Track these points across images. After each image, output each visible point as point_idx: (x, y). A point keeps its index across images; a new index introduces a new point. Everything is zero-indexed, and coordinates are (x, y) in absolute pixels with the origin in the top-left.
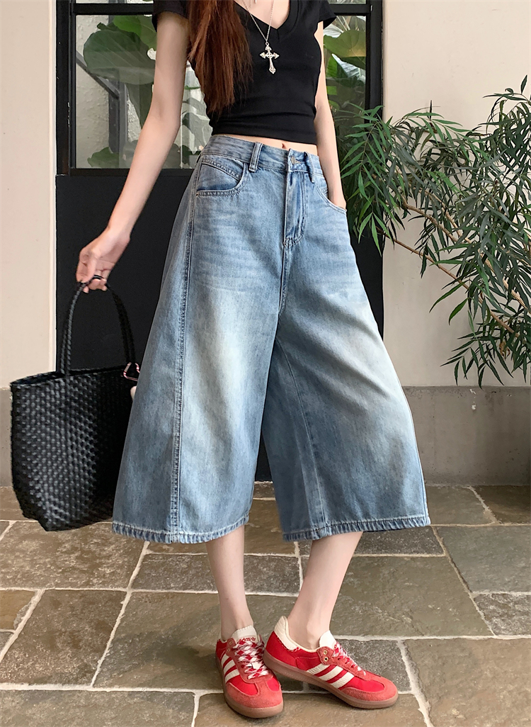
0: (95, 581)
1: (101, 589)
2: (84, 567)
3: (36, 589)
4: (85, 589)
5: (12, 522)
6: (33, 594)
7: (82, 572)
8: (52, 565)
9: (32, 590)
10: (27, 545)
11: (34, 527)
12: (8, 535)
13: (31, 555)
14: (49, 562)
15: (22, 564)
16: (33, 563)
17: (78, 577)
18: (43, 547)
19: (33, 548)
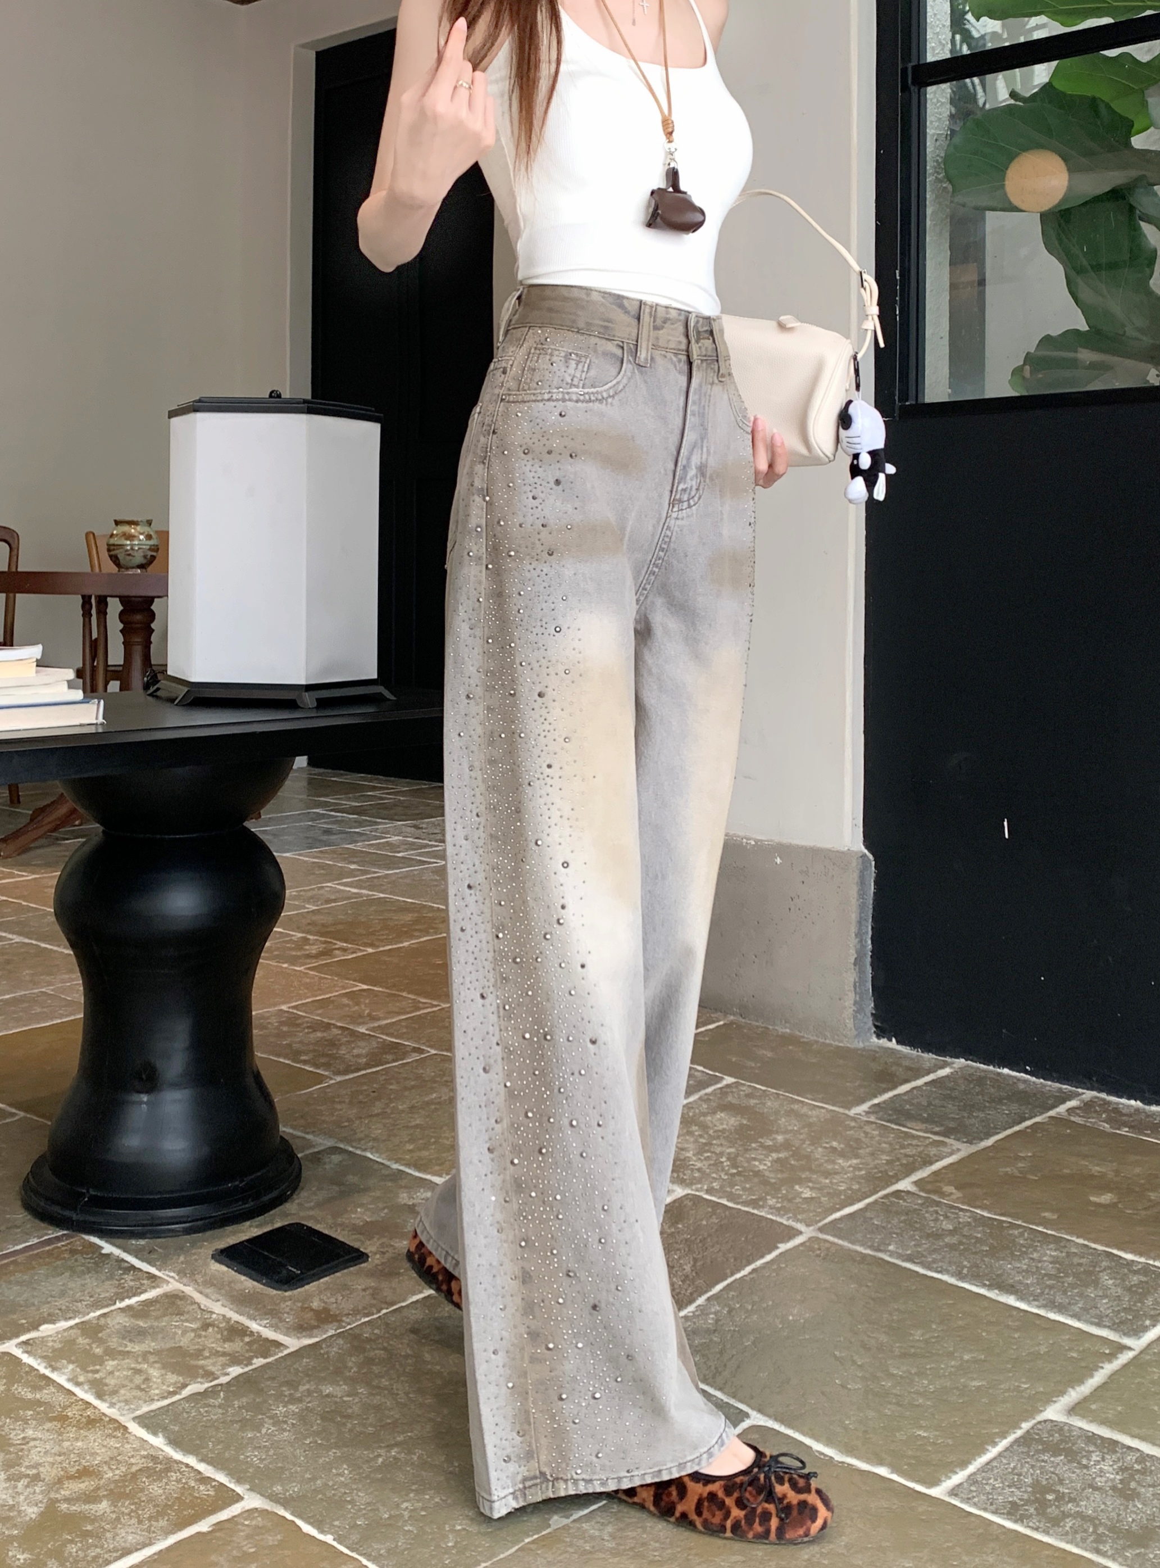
0: (771, 1202)
1: (769, 1216)
2: (774, 1177)
4: (743, 1208)
5: (727, 1080)
7: (765, 1182)
8: (728, 1159)
10: (720, 1120)
11: (753, 1097)
12: (705, 1097)
13: (712, 1137)
14: (729, 1154)
17: (749, 1189)
18: (741, 1130)
19: (725, 1126)
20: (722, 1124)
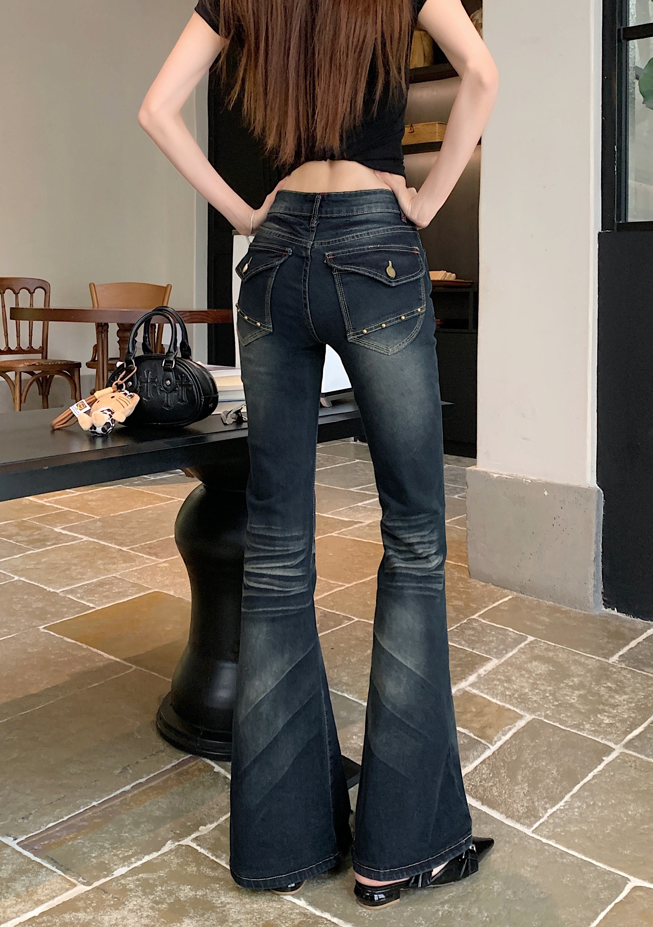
0: (587, 726)
1: (590, 737)
2: (582, 708)
3: (526, 714)
4: (572, 731)
5: (531, 638)
6: (521, 717)
7: (578, 712)
8: (551, 694)
9: (522, 713)
10: (536, 666)
11: (550, 651)
12: (522, 651)
13: (536, 678)
14: (550, 691)
15: (524, 684)
16: (534, 686)
17: (571, 717)
18: (550, 674)
19: (540, 671)
20: (538, 670)
